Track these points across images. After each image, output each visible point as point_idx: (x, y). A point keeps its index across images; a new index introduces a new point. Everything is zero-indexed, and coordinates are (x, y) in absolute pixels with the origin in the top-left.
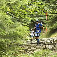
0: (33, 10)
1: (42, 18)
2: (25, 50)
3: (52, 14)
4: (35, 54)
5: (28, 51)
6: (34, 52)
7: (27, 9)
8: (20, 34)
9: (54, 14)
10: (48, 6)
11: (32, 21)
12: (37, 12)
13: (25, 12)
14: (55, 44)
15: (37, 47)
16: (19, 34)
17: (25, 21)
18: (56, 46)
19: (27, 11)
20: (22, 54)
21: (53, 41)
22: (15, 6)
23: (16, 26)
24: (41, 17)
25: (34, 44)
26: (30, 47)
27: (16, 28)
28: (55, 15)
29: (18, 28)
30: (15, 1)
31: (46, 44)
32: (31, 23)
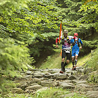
0: (40, 20)
1: (54, 34)
2: (21, 88)
3: (71, 28)
4: (38, 94)
5: (28, 90)
6: (38, 91)
7: (29, 18)
8: (13, 58)
9: (74, 29)
10: (64, 14)
11: (37, 39)
12: (45, 24)
13: (25, 22)
14: (74, 78)
15: (43, 83)
16: (11, 59)
17: (24, 38)
18: (75, 82)
19: (28, 21)
20: (15, 94)
21: (72, 73)
22: (5, 10)
23: (6, 45)
24: (53, 32)
25: (38, 77)
26: (31, 83)
27: (6, 49)
28: (76, 30)
29: (9, 49)
30: (4, 2)
31: (58, 79)
32: (35, 42)
